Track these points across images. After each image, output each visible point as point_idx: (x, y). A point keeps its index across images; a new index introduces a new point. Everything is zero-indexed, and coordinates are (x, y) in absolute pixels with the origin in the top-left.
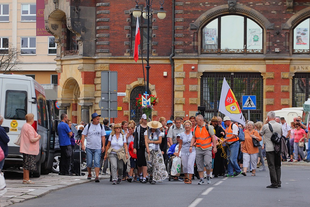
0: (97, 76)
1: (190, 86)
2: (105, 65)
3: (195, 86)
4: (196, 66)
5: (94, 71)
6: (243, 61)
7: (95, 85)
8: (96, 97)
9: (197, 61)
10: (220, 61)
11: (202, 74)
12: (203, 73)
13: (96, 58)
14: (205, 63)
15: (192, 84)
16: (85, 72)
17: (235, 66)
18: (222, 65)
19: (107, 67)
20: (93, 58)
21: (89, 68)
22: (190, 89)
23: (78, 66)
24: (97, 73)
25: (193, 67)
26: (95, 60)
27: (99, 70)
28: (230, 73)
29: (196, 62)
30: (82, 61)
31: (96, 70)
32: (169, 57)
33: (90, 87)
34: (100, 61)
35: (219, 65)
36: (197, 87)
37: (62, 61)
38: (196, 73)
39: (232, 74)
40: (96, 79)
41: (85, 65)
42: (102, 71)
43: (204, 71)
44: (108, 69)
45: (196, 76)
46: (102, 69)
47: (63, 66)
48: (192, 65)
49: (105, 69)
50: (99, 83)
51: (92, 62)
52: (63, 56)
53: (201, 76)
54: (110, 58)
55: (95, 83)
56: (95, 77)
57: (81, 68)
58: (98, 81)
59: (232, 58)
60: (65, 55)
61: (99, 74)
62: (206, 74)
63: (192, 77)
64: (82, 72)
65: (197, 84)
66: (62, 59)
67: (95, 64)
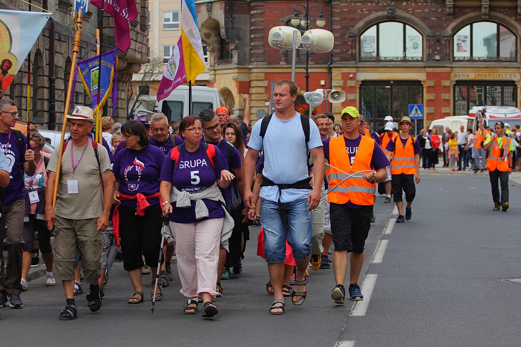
0: (252, 85)
2: (260, 74)
3: (354, 95)
4: (355, 74)
5: (249, 81)
6: (403, 69)
7: (250, 94)
9: (355, 69)
10: (379, 69)
11: (360, 83)
12: (362, 81)
13: (251, 67)
14: (364, 72)
15: (351, 93)
16: (240, 82)
17: (395, 74)
18: (382, 74)
19: (262, 76)
20: (248, 67)
21: (244, 78)
23: (232, 75)
24: (252, 82)
25: (351, 76)
26: (250, 69)
27: (254, 79)
28: (389, 81)
29: (354, 70)
30: (236, 71)
31: (251, 79)
32: (326, 66)
34: (255, 70)
35: (378, 74)
36: (355, 96)
37: (215, 70)
38: (354, 81)
39: (392, 82)
40: (251, 89)
41: (240, 74)
42: (257, 80)
43: (362, 79)
44: (263, 78)
45: (355, 84)
46: (257, 78)
47: (217, 76)
48: (350, 73)
49: (260, 79)
50: (255, 92)
51: (247, 71)
52: (216, 65)
53: (360, 85)
54: (265, 66)
55: (250, 92)
56: (250, 86)
57: (235, 78)
58: (253, 91)
59: (391, 66)
60: (218, 65)
61: (254, 84)
62: (365, 83)
63: (350, 85)
64: (237, 82)
65: (355, 93)
66: (215, 68)
67: (250, 73)
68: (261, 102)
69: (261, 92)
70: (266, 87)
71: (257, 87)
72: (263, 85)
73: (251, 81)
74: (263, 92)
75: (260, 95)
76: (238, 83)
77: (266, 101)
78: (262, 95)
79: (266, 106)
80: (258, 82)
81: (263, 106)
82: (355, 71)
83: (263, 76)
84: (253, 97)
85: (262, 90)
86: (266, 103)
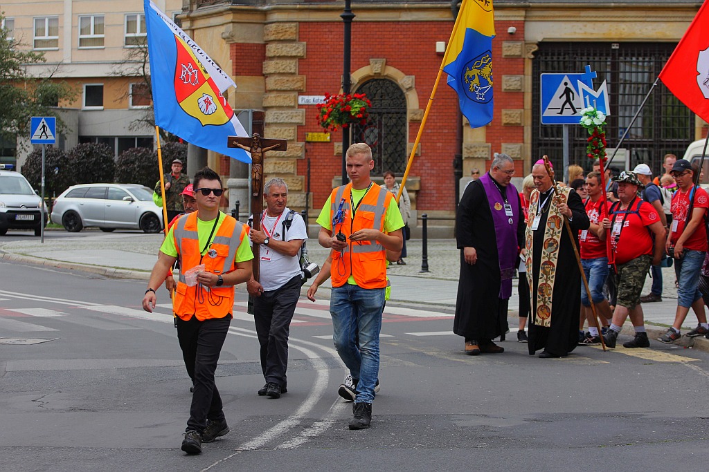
0: (268, 54)
1: (504, 78)
2: (287, 25)
3: (518, 78)
4: (521, 26)
5: (262, 42)
6: (643, 13)
7: (265, 76)
8: (266, 108)
9: (523, 13)
10: (583, 13)
11: (536, 48)
12: (540, 44)
13: (265, 8)
14: (543, 20)
15: (510, 73)
16: (238, 45)
17: (623, 26)
18: (589, 25)
19: (291, 31)
20: (260, 8)
21: (248, 35)
22: (504, 87)
23: (223, 29)
24: (268, 47)
25: (511, 29)
26: (265, 13)
27: (272, 38)
28: (609, 44)
29: (518, 16)
30: (230, 17)
31: (266, 38)
32: (449, 5)
33: (251, 82)
34: (276, 17)
35: (580, 24)
36: (521, 80)
37: (193, 20)
38: (519, 44)
39: (615, 47)
40: (266, 63)
41: (238, 26)
42: (280, 41)
43: (540, 40)
44: (294, 37)
45: (521, 51)
46: (280, 36)
47: (196, 32)
48: (509, 23)
49: (287, 37)
50: (272, 71)
51: (257, 18)
52: (195, 7)
53: (533, 53)
54: (298, 6)
55: (264, 72)
56: (264, 58)
57: (227, 34)
58: (270, 67)
59: (613, 4)
60: (199, 6)
61: (272, 50)
62: (546, 48)
63: (508, 54)
64: (232, 45)
65: (523, 73)
66: (192, 15)
67: (265, 24)
68: (287, 95)
69: (288, 70)
70: (300, 59)
71: (279, 57)
72: (294, 54)
73: (267, 42)
74: (293, 71)
75: (286, 78)
76: (235, 47)
77: (301, 93)
78: (291, 78)
79: (300, 106)
80: (280, 45)
81: (292, 104)
82: (523, 19)
83: (293, 30)
84: (271, 83)
85: (292, 66)
86: (300, 97)
